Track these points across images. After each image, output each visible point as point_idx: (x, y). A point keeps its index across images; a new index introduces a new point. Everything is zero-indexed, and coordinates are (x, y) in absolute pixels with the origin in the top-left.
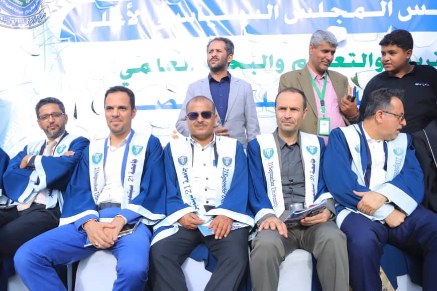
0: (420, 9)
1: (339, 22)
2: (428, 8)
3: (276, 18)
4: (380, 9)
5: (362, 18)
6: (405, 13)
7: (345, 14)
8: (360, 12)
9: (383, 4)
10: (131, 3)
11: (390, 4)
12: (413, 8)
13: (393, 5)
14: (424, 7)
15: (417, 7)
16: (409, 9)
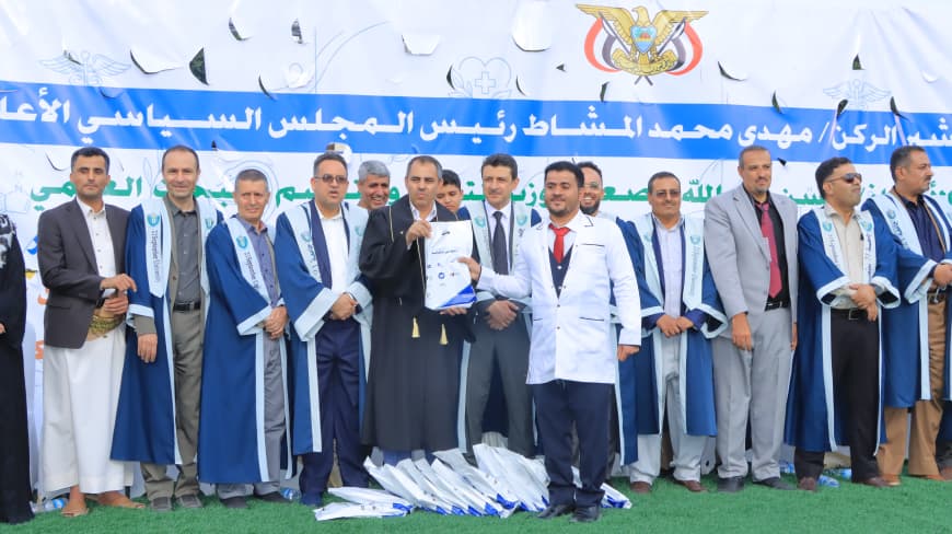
0: (449, 124)
1: (343, 136)
2: (458, 125)
3: (257, 127)
4: (396, 122)
5: (373, 132)
6: (429, 131)
7: (353, 127)
8: (372, 125)
9: (402, 116)
10: (45, 88)
11: (411, 116)
12: (440, 124)
13: (414, 119)
14: (453, 123)
15: (444, 123)
16: (434, 125)
